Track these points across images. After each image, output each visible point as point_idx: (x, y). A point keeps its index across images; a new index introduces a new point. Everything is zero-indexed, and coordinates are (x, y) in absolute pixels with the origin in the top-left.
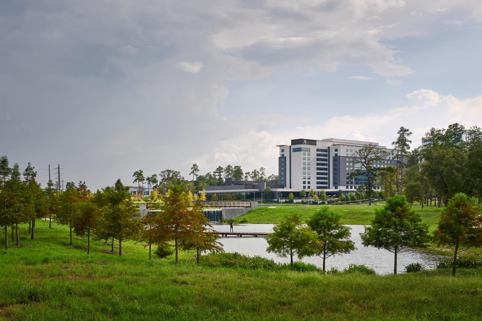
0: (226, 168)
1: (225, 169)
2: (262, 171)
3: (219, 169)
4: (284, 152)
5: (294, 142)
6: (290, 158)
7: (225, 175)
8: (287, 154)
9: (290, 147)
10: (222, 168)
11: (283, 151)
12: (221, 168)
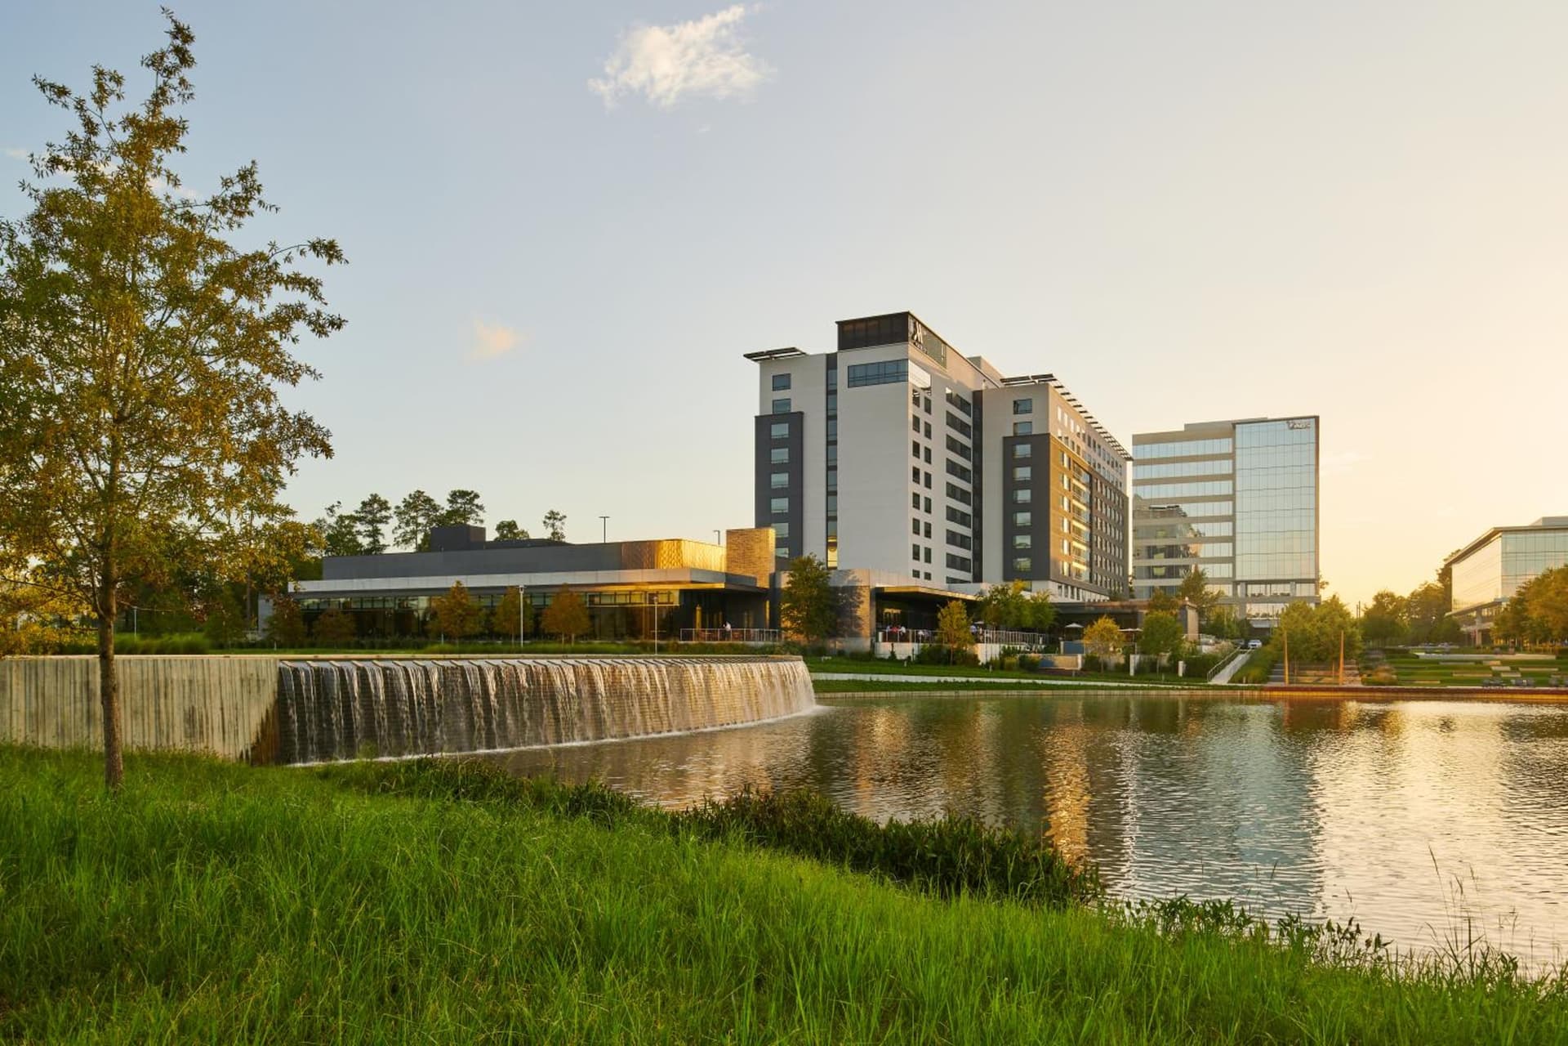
0: (405, 501)
1: (398, 507)
2: (553, 525)
3: (374, 509)
4: (787, 387)
5: (853, 333)
6: (831, 418)
7: (400, 531)
8: (807, 399)
9: (831, 361)
10: (384, 506)
11: (781, 382)
12: (379, 501)
